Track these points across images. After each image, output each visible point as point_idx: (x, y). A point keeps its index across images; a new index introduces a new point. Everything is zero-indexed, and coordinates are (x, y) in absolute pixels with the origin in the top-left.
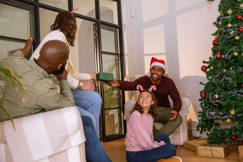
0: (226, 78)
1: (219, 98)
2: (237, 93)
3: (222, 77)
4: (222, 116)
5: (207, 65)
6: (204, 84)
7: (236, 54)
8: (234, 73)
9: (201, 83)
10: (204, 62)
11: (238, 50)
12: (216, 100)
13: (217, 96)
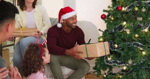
0: (125, 30)
1: (118, 48)
2: (134, 45)
3: (122, 29)
4: (120, 64)
5: (106, 14)
6: (102, 31)
7: (136, 9)
8: (133, 26)
9: (100, 30)
10: (104, 11)
11: (138, 5)
12: (115, 49)
13: (116, 46)
